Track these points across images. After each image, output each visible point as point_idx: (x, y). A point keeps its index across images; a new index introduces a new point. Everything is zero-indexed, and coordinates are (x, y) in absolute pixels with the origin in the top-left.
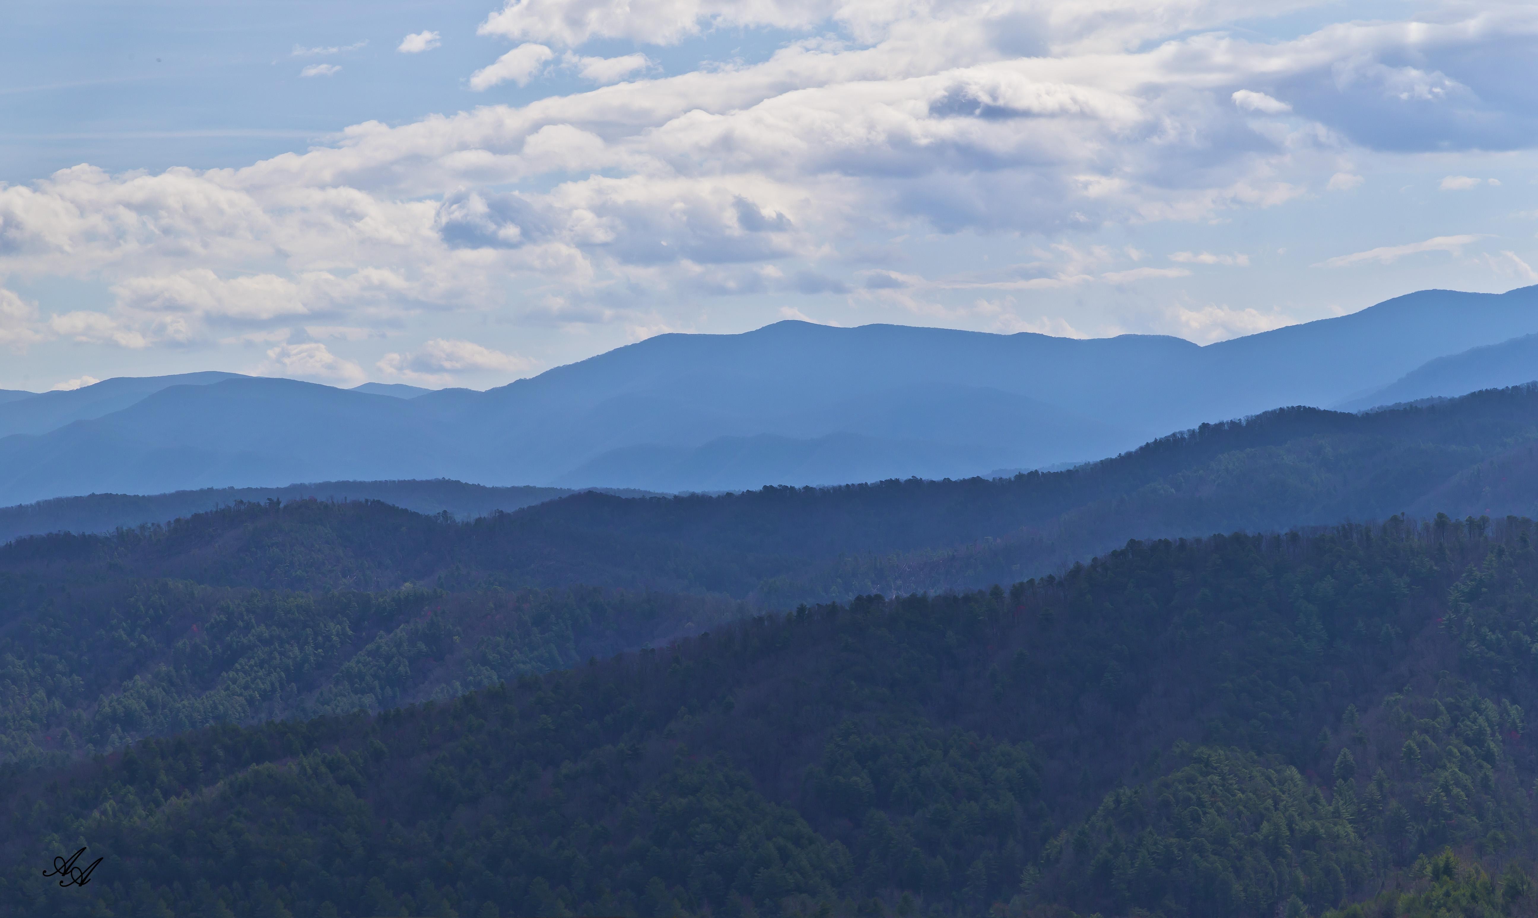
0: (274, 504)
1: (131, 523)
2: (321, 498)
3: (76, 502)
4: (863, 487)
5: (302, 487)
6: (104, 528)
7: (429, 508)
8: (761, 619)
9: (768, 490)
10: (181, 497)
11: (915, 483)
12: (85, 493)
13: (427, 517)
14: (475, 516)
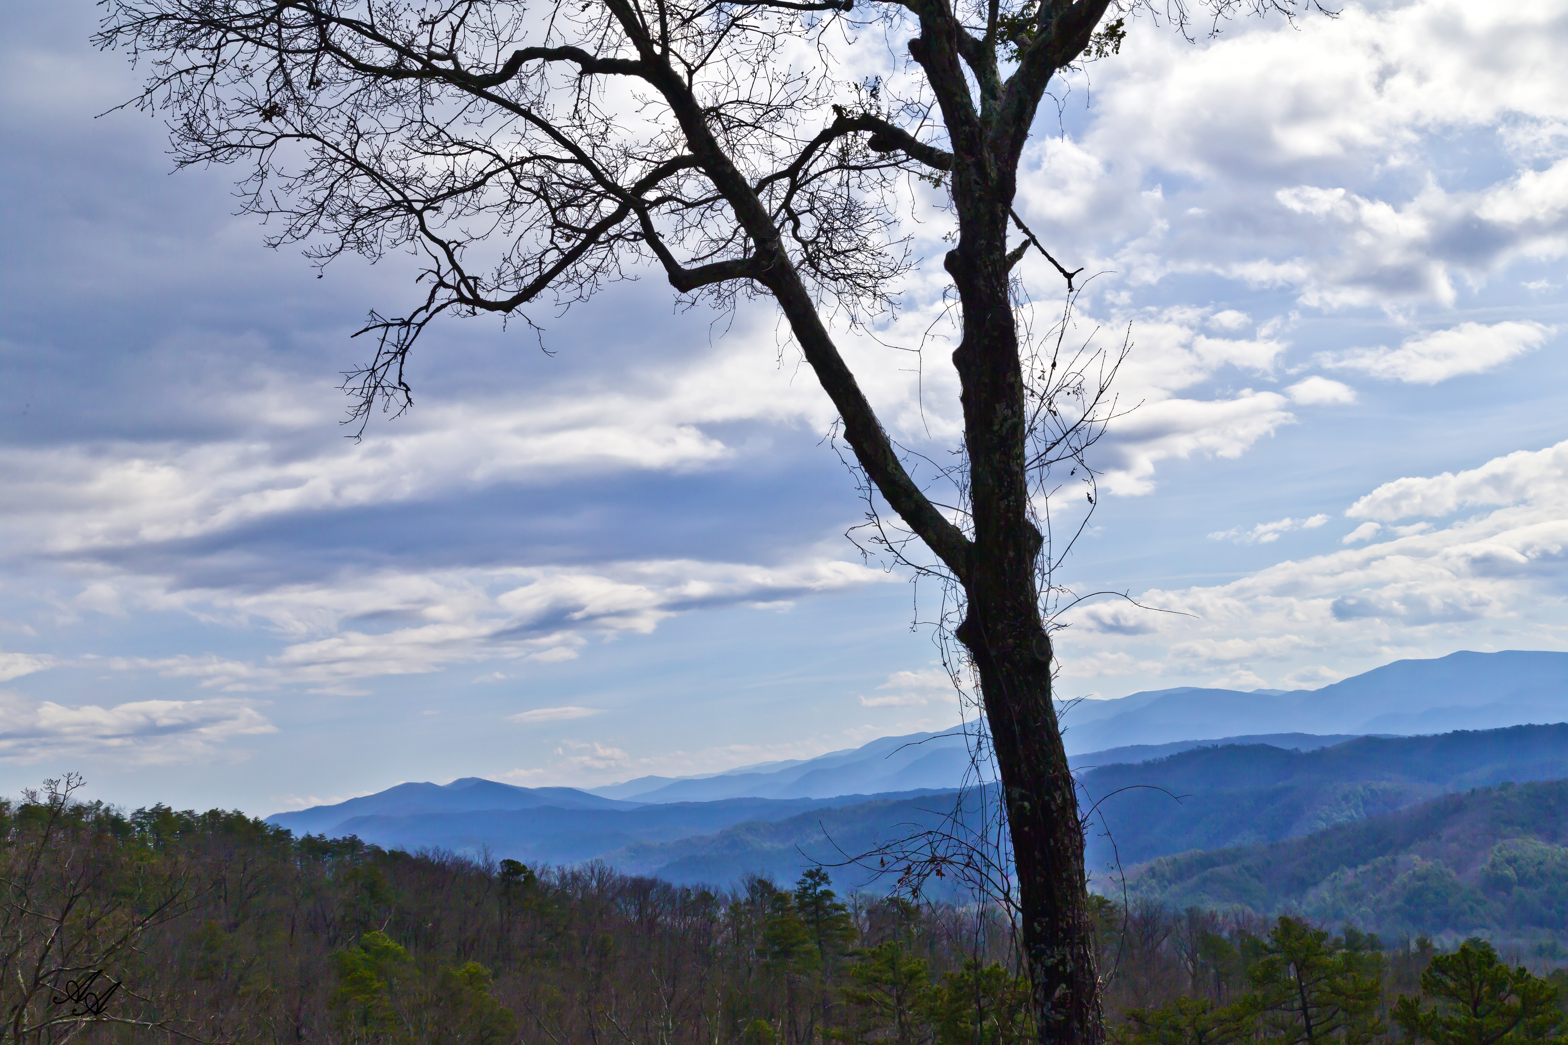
0: (1215, 747)
1: (1150, 758)
2: (1237, 744)
3: (1125, 749)
4: (1504, 729)
5: (1228, 739)
6: (1138, 760)
7: (1288, 746)
8: (1453, 795)
9: (1455, 732)
10: (1173, 745)
11: (1530, 727)
12: (1129, 745)
13: (1288, 751)
14: (1311, 749)
